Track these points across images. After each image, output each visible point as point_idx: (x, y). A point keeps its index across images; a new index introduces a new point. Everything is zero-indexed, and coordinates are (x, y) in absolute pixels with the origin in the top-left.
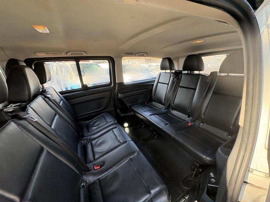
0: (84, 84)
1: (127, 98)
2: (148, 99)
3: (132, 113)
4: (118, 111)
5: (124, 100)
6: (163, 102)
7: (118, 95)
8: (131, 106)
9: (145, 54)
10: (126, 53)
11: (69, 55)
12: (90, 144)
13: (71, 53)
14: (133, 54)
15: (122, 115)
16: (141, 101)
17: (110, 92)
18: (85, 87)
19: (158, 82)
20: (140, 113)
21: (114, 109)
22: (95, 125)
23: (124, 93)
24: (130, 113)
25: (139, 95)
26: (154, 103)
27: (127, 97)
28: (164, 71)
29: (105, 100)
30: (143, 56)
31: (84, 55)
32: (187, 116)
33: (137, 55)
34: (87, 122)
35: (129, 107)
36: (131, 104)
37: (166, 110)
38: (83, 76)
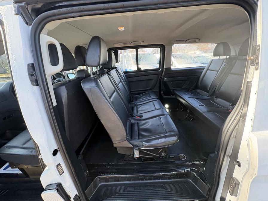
0: (139, 67)
1: (172, 83)
2: (193, 86)
3: (174, 97)
4: (162, 92)
5: (169, 84)
6: (208, 89)
7: (164, 78)
8: (174, 90)
9: (197, 40)
10: (177, 41)
11: (132, 45)
12: (136, 107)
13: (134, 42)
14: (184, 40)
15: (164, 97)
16: (185, 87)
17: (157, 75)
18: (139, 70)
19: (208, 69)
20: (180, 96)
21: (158, 90)
22: (142, 97)
23: (169, 77)
24: (172, 96)
25: (184, 81)
26: (199, 91)
27: (172, 81)
28: (218, 57)
29: (153, 82)
30: (195, 42)
31: (142, 44)
32: (231, 105)
33: (188, 41)
34: (137, 96)
35: (172, 91)
36: (175, 89)
37: (209, 97)
38: (140, 64)
